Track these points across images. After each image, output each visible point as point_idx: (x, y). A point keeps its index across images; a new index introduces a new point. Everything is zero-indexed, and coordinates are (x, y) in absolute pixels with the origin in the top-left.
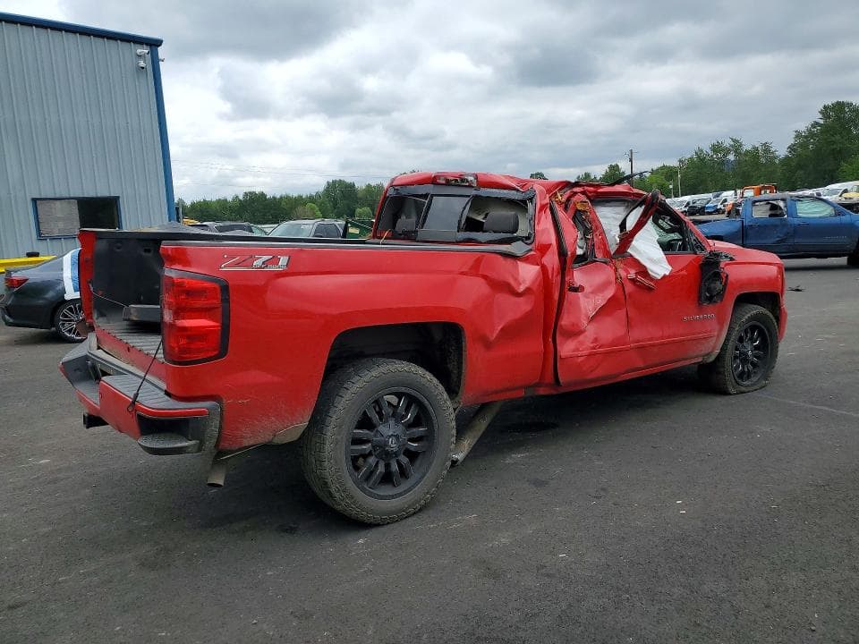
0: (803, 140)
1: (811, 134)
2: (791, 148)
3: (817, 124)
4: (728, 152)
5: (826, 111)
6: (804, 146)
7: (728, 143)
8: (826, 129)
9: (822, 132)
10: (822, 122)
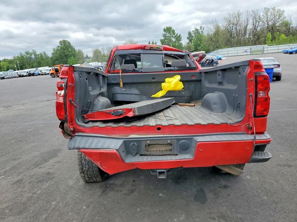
0: (56, 52)
1: (58, 50)
2: (53, 54)
3: (59, 47)
4: (31, 54)
5: (61, 42)
6: (56, 53)
7: (31, 51)
8: (62, 48)
9: (61, 49)
10: (60, 46)
